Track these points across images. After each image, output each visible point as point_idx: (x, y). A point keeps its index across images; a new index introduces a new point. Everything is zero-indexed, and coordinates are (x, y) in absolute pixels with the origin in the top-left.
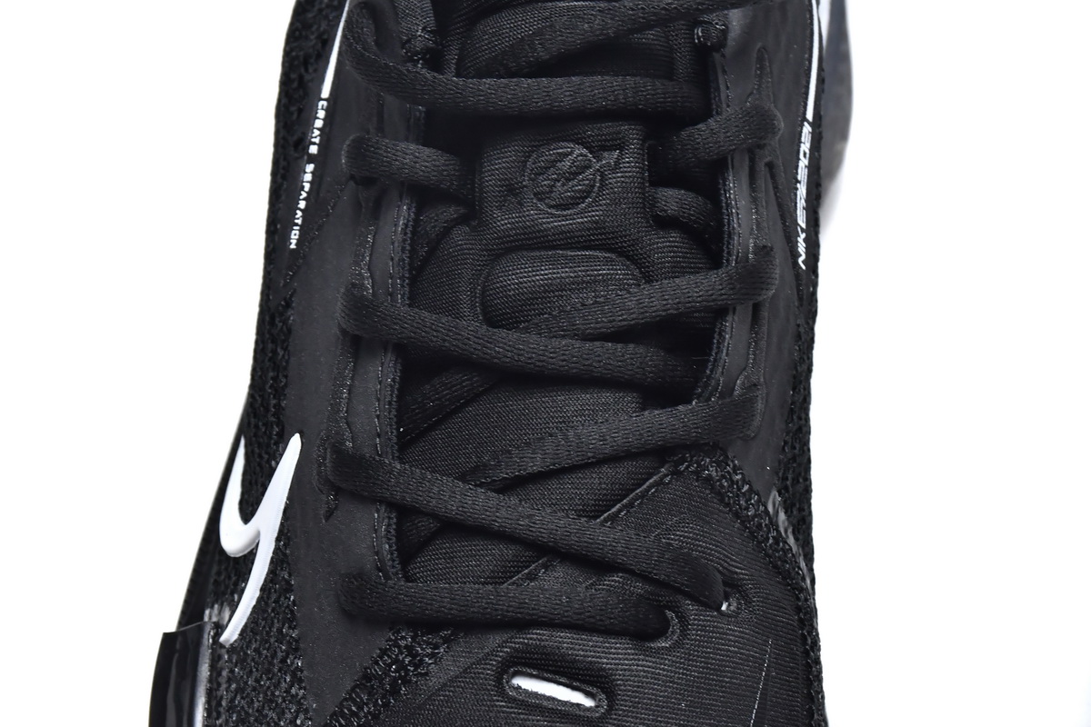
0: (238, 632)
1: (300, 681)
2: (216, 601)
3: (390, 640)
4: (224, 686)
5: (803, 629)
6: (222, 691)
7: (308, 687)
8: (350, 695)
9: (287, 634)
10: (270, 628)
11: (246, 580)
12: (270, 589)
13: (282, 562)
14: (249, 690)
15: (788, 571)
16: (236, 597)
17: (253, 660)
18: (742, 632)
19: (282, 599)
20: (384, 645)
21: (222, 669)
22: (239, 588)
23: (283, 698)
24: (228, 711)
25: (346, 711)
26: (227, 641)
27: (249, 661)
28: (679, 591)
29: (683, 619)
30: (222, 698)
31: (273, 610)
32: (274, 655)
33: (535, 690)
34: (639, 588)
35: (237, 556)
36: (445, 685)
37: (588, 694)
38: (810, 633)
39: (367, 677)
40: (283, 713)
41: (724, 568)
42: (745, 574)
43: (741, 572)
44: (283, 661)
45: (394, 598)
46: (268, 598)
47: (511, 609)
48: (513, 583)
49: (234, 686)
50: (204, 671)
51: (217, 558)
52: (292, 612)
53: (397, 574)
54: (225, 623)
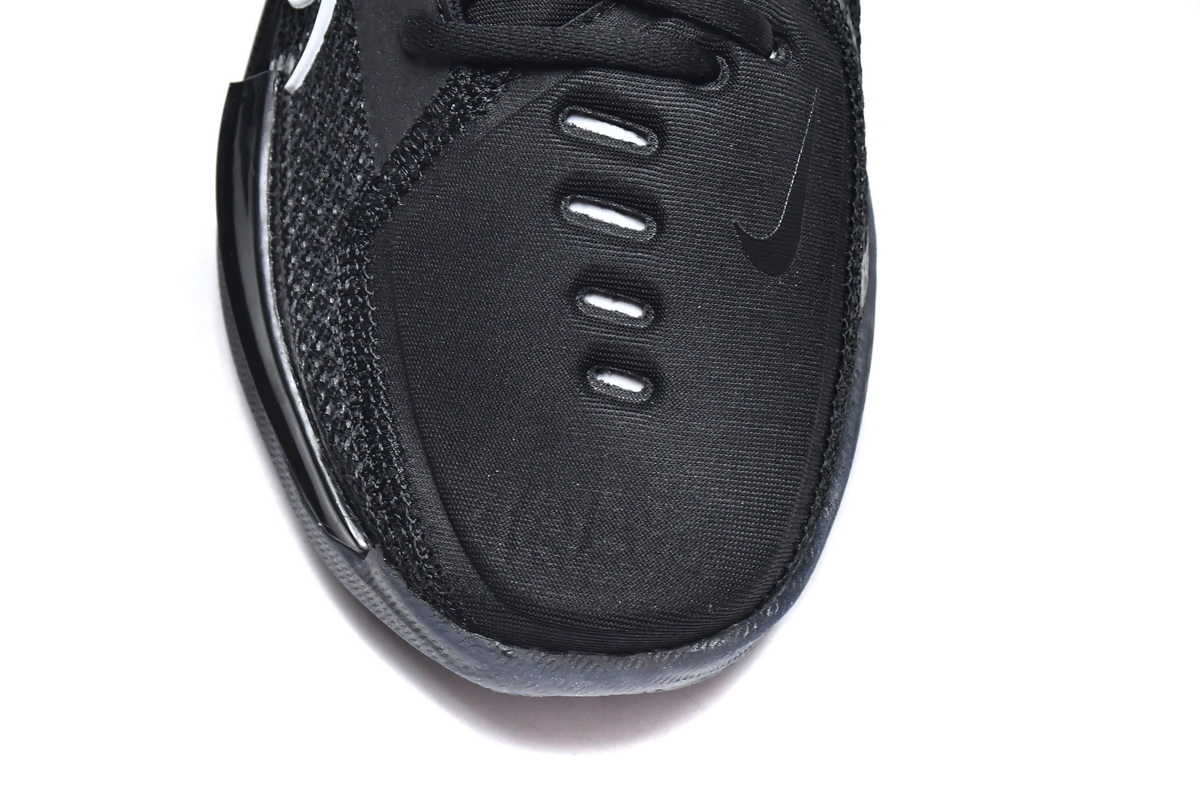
0: (303, 79)
1: (363, 121)
2: (282, 52)
3: (451, 80)
4: (289, 131)
5: (848, 83)
6: (287, 135)
7: (370, 127)
8: (411, 134)
9: (350, 78)
10: (334, 73)
11: (310, 29)
12: (334, 35)
13: (346, 8)
14: (313, 133)
15: (835, 26)
16: (301, 46)
17: (317, 104)
18: (790, 80)
19: (346, 44)
20: (444, 85)
21: (287, 115)
22: (304, 38)
23: (346, 138)
24: (292, 154)
25: (407, 149)
26: (292, 88)
27: (313, 105)
28: (729, 36)
29: (733, 65)
30: (286, 142)
31: (337, 56)
32: (337, 99)
33: (589, 129)
34: (691, 33)
35: (302, 7)
36: (503, 123)
37: (641, 134)
38: (855, 87)
39: (427, 116)
40: (346, 153)
41: (775, 17)
42: (795, 25)
43: (790, 22)
44: (347, 103)
45: (454, 38)
46: (332, 44)
47: (567, 49)
48: (570, 26)
49: (298, 130)
50: (270, 118)
51: (282, 11)
52: (355, 56)
53: (457, 16)
54: (290, 72)
